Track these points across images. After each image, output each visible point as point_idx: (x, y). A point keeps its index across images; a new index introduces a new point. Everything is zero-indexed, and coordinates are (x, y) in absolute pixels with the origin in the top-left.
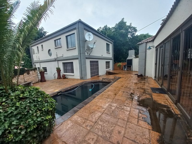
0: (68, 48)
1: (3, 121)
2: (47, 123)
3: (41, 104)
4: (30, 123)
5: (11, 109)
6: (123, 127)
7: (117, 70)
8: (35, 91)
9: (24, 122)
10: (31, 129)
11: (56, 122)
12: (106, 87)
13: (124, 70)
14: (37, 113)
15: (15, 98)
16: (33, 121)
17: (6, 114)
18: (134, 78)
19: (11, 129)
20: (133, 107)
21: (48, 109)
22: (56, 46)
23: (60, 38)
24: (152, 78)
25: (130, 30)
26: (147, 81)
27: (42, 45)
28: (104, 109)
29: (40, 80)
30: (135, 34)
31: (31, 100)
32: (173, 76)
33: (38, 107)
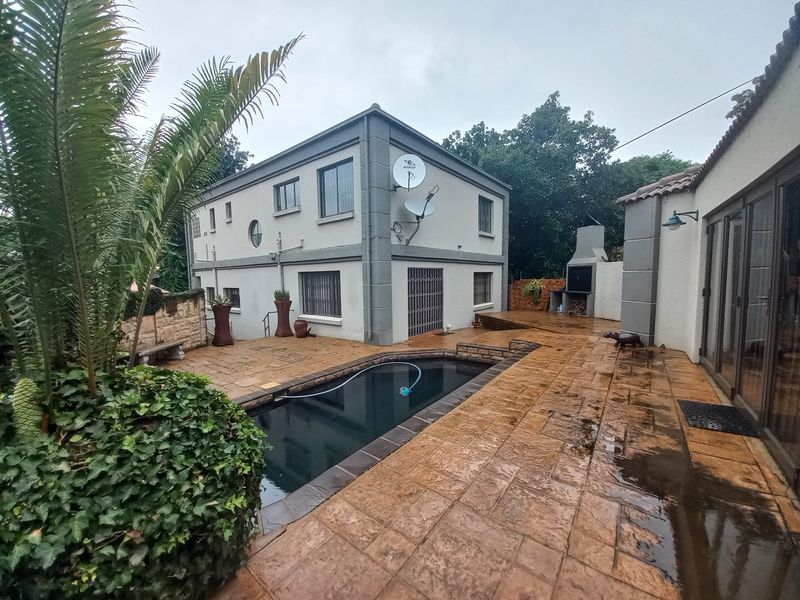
0: (323, 215)
1: (67, 508)
2: (228, 527)
3: (211, 447)
4: (167, 520)
5: (102, 462)
6: (542, 577)
7: (525, 310)
8: (194, 392)
9: (144, 517)
10: (166, 548)
11: (260, 523)
12: (471, 383)
13: (555, 313)
14: (193, 484)
15: (122, 419)
16: (177, 516)
17: (80, 482)
18: (598, 351)
19: (92, 543)
20: (596, 488)
21: (237, 469)
22: (279, 208)
23: (297, 179)
24: (684, 354)
25: (583, 140)
26: (662, 368)
27: (229, 205)
28: (460, 486)
29: (211, 338)
30: (609, 158)
31: (176, 429)
32: (791, 351)
33: (200, 457)
